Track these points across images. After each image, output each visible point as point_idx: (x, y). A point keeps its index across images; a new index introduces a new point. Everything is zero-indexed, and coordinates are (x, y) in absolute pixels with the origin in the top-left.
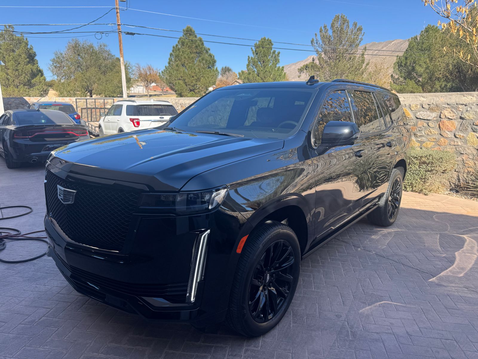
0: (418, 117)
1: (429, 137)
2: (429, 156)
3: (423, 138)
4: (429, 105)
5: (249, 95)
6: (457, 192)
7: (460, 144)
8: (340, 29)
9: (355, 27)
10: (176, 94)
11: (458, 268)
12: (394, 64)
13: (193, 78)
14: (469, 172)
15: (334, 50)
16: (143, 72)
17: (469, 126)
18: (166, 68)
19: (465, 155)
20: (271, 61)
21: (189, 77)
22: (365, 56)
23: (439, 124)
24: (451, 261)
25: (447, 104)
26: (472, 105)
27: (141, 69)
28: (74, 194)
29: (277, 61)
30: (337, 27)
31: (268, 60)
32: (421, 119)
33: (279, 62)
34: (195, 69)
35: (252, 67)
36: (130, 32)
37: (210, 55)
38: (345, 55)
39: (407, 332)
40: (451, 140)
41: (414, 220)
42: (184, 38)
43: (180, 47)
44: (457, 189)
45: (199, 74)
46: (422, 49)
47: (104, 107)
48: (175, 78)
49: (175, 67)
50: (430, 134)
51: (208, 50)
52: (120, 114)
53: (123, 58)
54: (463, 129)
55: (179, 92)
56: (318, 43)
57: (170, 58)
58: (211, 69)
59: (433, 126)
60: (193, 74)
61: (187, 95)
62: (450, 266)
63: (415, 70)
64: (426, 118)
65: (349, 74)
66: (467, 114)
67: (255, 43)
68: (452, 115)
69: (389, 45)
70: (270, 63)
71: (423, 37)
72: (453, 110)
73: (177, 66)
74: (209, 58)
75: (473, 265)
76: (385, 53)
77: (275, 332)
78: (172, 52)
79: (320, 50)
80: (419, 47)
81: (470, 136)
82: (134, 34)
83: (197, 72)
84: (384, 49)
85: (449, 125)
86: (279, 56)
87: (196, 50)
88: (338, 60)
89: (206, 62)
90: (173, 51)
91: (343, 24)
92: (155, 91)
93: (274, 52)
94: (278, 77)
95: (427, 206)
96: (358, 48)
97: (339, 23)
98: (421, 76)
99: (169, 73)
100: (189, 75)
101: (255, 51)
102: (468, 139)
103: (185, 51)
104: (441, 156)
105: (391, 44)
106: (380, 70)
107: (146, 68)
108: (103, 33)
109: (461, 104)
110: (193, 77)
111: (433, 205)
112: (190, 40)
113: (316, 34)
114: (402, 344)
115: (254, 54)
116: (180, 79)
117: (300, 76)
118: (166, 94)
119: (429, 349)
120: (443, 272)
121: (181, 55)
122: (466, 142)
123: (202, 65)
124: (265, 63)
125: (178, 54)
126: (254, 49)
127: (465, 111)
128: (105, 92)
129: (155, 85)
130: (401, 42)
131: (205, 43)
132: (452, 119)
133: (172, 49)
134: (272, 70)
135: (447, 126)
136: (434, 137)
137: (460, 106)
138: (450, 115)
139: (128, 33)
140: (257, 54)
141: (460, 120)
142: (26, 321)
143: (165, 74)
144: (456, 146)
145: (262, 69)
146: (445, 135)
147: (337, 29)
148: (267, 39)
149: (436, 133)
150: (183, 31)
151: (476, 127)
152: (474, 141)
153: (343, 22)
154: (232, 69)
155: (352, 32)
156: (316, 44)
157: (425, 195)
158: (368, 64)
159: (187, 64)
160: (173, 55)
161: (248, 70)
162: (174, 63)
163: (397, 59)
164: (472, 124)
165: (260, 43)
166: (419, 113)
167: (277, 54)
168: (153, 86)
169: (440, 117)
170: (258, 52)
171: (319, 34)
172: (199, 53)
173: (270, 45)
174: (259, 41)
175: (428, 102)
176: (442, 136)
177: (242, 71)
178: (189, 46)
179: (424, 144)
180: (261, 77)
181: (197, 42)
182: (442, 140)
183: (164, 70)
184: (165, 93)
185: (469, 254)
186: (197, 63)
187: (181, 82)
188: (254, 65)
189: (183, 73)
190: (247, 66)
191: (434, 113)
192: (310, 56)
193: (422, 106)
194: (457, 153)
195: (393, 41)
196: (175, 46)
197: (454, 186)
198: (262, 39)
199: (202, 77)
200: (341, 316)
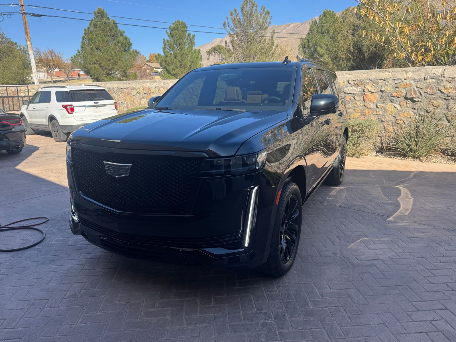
0: (346, 92)
1: (356, 109)
2: (360, 125)
3: (351, 110)
4: (354, 81)
5: (234, 74)
6: (382, 153)
7: (381, 113)
8: (249, 12)
9: (264, 11)
10: (92, 78)
11: (404, 209)
12: (299, 46)
13: (109, 62)
14: (389, 136)
15: (246, 33)
16: (43, 57)
17: (387, 97)
18: (79, 52)
19: (385, 122)
20: (187, 44)
21: (105, 61)
22: (273, 38)
23: (363, 97)
24: (398, 206)
25: (369, 80)
26: (389, 79)
27: (41, 54)
28: (130, 167)
29: (192, 43)
30: (247, 11)
31: (184, 43)
32: (348, 93)
33: (194, 44)
34: (111, 52)
35: (168, 50)
36: (36, 13)
37: (126, 38)
38: (255, 38)
39: (389, 257)
40: (373, 110)
41: (356, 178)
42: (96, 20)
43: (92, 29)
44: (381, 151)
45: (116, 57)
46: (322, 32)
47: (18, 95)
48: (90, 62)
49: (90, 51)
50: (356, 106)
51: (123, 33)
52: (48, 101)
53: (31, 42)
54: (383, 100)
55: (96, 77)
56: (230, 26)
57: (82, 42)
58: (128, 53)
59: (358, 99)
60: (109, 58)
61: (104, 79)
62: (398, 209)
63: (317, 51)
64: (352, 93)
65: (261, 57)
66: (386, 87)
67: (170, 26)
68: (373, 89)
69: (288, 28)
70: (186, 45)
71: (322, 20)
72: (374, 84)
73: (92, 49)
74: (124, 41)
75: (413, 206)
76: (285, 35)
77: (292, 271)
78: (83, 35)
79: (232, 33)
80: (320, 30)
81: (389, 106)
82: (41, 16)
83: (113, 55)
84: (284, 31)
85: (371, 98)
86: (194, 39)
87: (110, 33)
88: (250, 43)
89: (122, 45)
90: (85, 34)
91: (253, 7)
92: (59, 77)
93: (189, 35)
94: (195, 59)
95: (362, 166)
96: (267, 31)
97: (248, 7)
98: (322, 57)
99: (83, 57)
100: (106, 58)
101: (170, 34)
102: (388, 108)
103: (99, 34)
104: (369, 124)
105: (290, 27)
106: (285, 51)
107: (47, 53)
108: (4, 15)
109: (381, 80)
110: (110, 60)
111: (367, 166)
112: (102, 22)
113: (227, 18)
114: (389, 265)
115: (169, 37)
116: (95, 64)
117: (209, 58)
118: (72, 80)
119: (409, 266)
120: (396, 214)
121: (95, 38)
122: (386, 111)
123: (118, 48)
124: (182, 45)
125: (91, 37)
126: (169, 32)
127: (384, 85)
128: (4, 79)
129: (58, 70)
130: (298, 25)
131: (119, 25)
132: (373, 93)
133: (84, 32)
134: (189, 52)
135: (370, 98)
136: (360, 108)
137: (380, 81)
138: (372, 89)
139: (34, 15)
140: (172, 37)
141: (380, 93)
142: (67, 295)
143: (78, 58)
144: (378, 115)
145: (178, 51)
146: (369, 107)
147: (247, 12)
148: (181, 22)
149: (361, 104)
150: (94, 13)
151: (393, 98)
152: (392, 110)
153: (252, 5)
154: (140, 52)
155: (261, 15)
156: (228, 27)
157: (358, 158)
158: (277, 46)
159: (102, 47)
160: (85, 39)
161: (164, 53)
162: (87, 47)
163: (301, 41)
164: (390, 96)
165: (174, 26)
166: (346, 89)
167: (192, 37)
168: (56, 72)
169: (364, 91)
170: (173, 35)
171: (229, 17)
172: (114, 36)
173: (184, 28)
174: (173, 24)
175: (353, 78)
176: (366, 107)
177: (158, 54)
178: (102, 29)
179: (352, 115)
180: (178, 60)
181: (111, 24)
182: (366, 110)
183: (76, 54)
184: (70, 79)
185: (407, 199)
186: (113, 46)
187: (97, 66)
188: (171, 48)
189: (98, 57)
190: (163, 48)
191: (359, 88)
192: (216, 39)
193: (349, 82)
194: (379, 121)
195: (291, 24)
196: (87, 29)
197: (378, 149)
198: (176, 22)
199: (119, 60)
200: (337, 254)
